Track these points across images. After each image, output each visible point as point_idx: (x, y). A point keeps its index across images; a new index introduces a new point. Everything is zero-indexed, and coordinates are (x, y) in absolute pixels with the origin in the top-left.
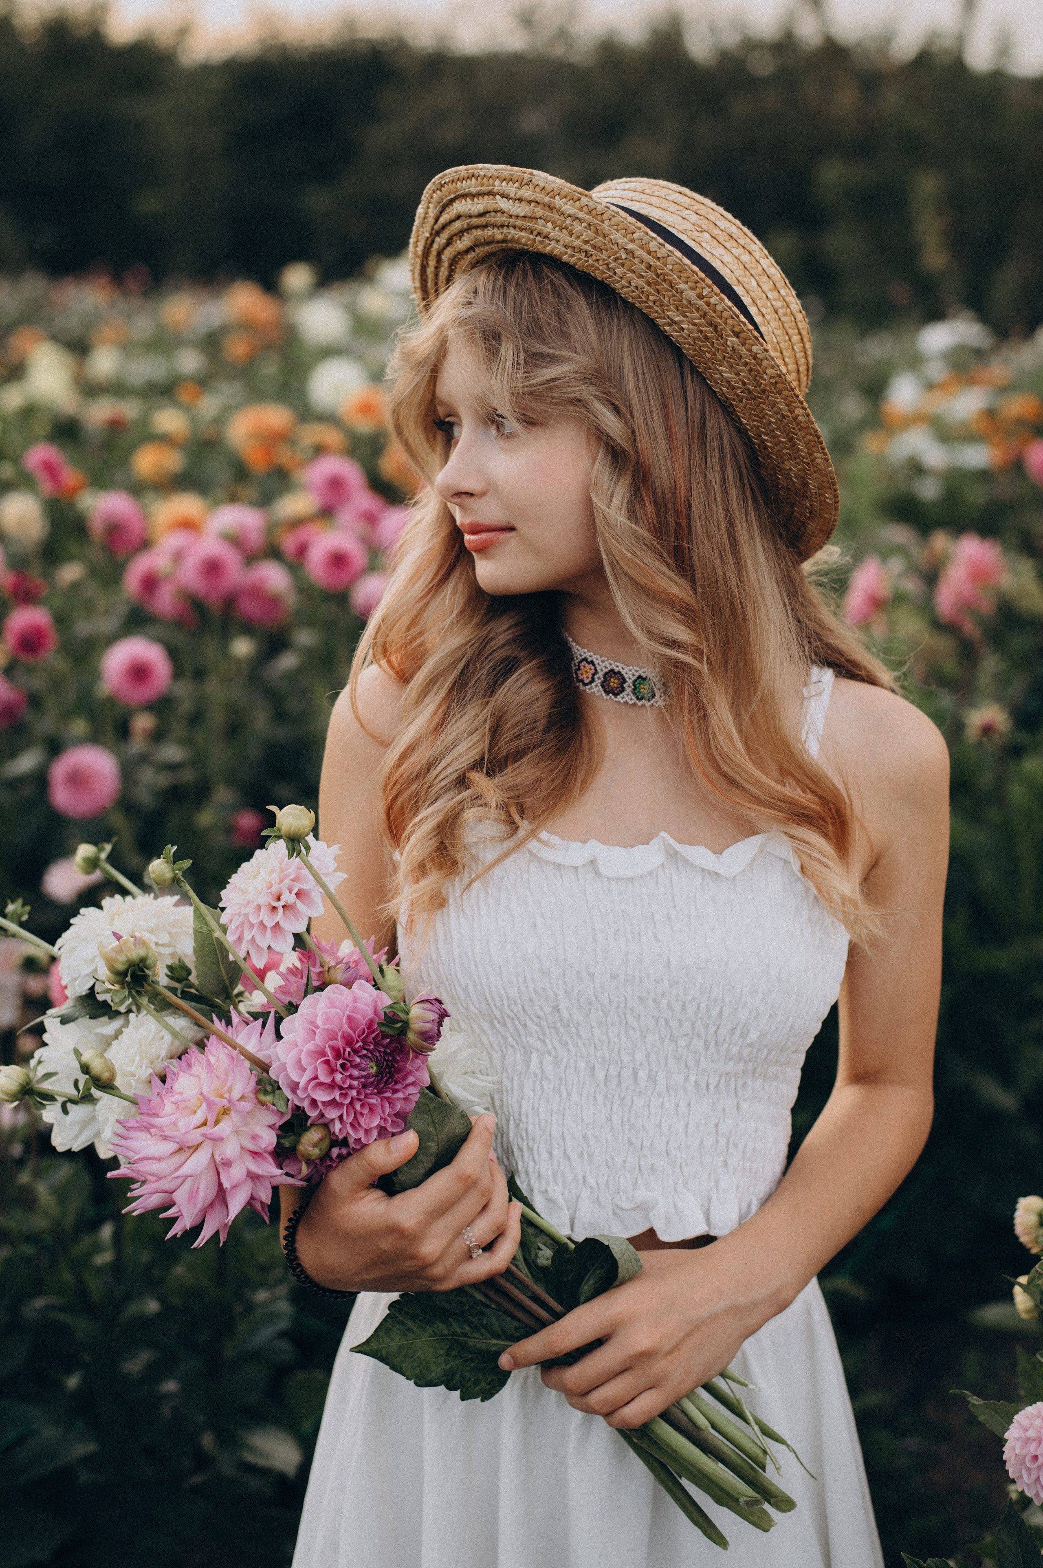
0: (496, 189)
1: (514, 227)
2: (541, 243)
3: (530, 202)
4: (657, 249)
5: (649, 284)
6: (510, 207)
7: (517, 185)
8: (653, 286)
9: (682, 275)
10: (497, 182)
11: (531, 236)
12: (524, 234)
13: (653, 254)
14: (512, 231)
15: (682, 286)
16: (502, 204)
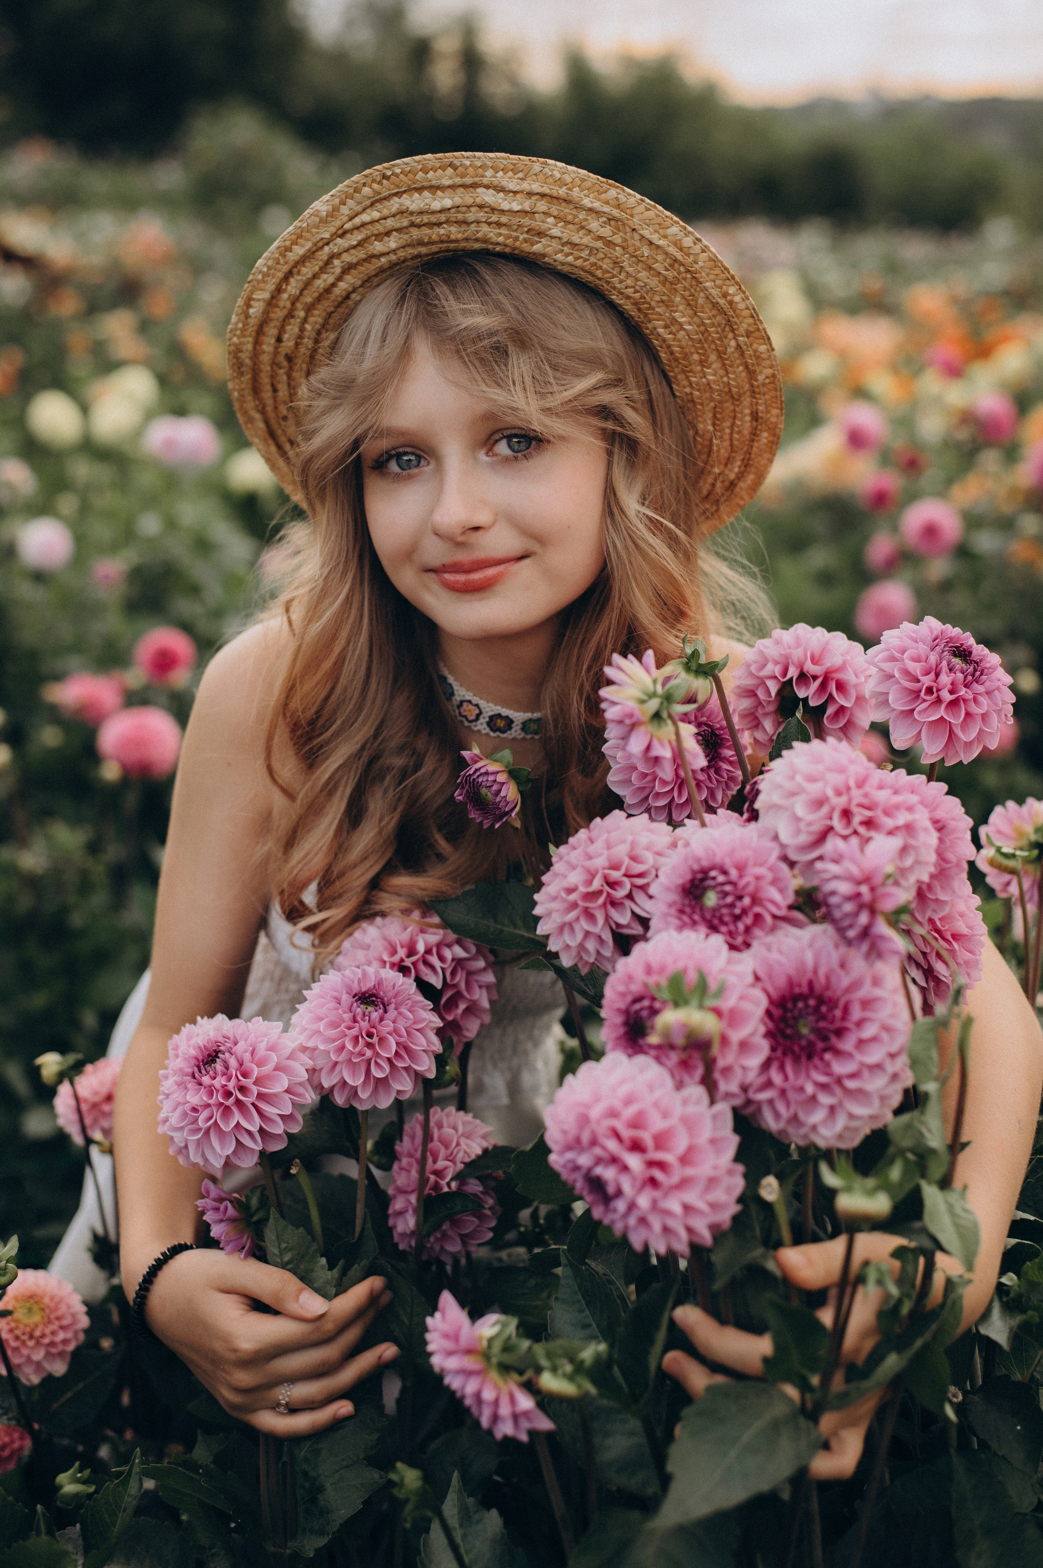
0: (485, 181)
1: (489, 224)
2: (525, 241)
3: (530, 194)
4: (692, 245)
5: (665, 281)
6: (500, 201)
7: (520, 175)
8: (668, 285)
9: (712, 272)
10: (489, 173)
11: (515, 234)
12: (504, 231)
13: (684, 250)
14: (485, 228)
15: (707, 284)
16: (488, 197)
